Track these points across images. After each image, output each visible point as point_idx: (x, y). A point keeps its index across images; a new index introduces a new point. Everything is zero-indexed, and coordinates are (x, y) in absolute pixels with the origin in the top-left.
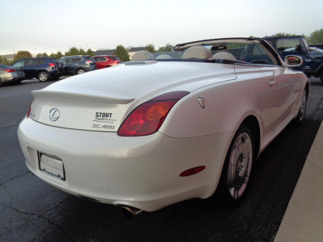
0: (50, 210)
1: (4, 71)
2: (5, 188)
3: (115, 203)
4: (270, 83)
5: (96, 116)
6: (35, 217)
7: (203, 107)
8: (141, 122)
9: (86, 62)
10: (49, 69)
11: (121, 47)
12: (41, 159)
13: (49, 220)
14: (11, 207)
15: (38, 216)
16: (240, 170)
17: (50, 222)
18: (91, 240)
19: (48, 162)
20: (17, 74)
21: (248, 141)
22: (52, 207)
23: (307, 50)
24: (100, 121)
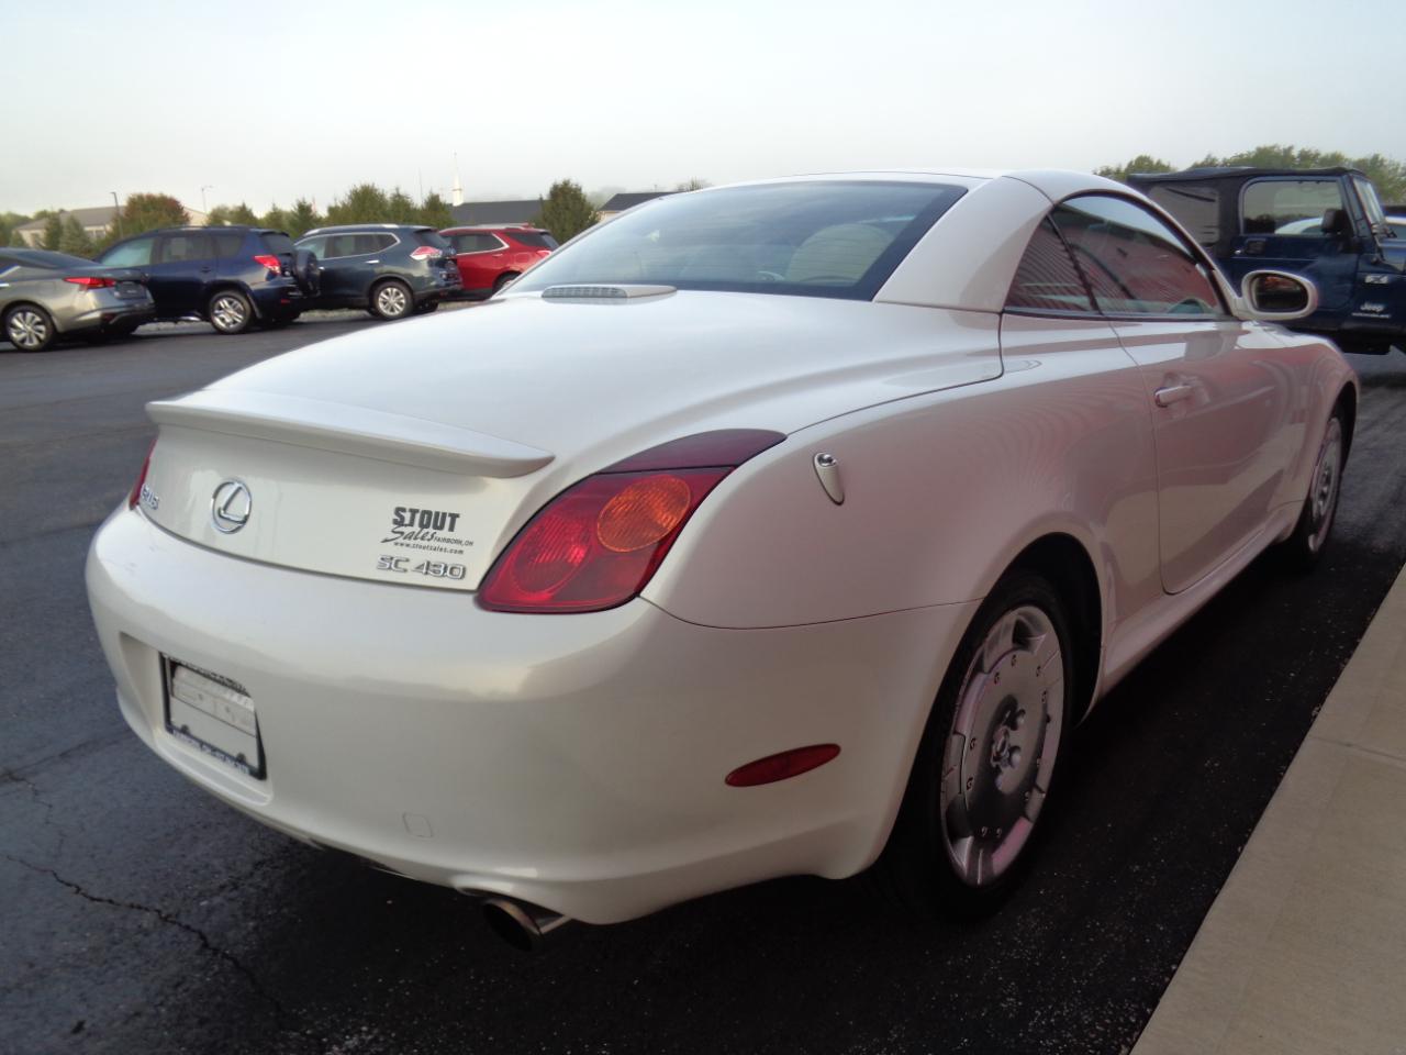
0: (211, 896)
1: (67, 285)
2: (36, 793)
3: (461, 883)
4: (1160, 392)
5: (395, 522)
6: (147, 920)
7: (838, 500)
8: (576, 552)
9: (413, 250)
10: (258, 280)
11: (570, 189)
12: (172, 685)
13: (202, 937)
14: (55, 875)
15: (161, 918)
16: (1005, 766)
17: (206, 945)
18: (364, 1028)
19: (201, 697)
20: (120, 299)
21: (1046, 640)
22: (222, 883)
23: (1374, 231)
24: (408, 545)
